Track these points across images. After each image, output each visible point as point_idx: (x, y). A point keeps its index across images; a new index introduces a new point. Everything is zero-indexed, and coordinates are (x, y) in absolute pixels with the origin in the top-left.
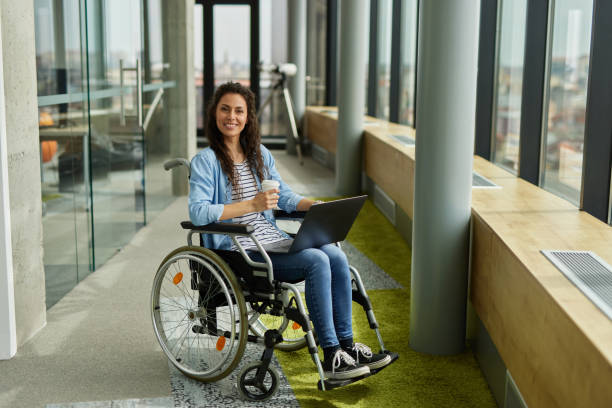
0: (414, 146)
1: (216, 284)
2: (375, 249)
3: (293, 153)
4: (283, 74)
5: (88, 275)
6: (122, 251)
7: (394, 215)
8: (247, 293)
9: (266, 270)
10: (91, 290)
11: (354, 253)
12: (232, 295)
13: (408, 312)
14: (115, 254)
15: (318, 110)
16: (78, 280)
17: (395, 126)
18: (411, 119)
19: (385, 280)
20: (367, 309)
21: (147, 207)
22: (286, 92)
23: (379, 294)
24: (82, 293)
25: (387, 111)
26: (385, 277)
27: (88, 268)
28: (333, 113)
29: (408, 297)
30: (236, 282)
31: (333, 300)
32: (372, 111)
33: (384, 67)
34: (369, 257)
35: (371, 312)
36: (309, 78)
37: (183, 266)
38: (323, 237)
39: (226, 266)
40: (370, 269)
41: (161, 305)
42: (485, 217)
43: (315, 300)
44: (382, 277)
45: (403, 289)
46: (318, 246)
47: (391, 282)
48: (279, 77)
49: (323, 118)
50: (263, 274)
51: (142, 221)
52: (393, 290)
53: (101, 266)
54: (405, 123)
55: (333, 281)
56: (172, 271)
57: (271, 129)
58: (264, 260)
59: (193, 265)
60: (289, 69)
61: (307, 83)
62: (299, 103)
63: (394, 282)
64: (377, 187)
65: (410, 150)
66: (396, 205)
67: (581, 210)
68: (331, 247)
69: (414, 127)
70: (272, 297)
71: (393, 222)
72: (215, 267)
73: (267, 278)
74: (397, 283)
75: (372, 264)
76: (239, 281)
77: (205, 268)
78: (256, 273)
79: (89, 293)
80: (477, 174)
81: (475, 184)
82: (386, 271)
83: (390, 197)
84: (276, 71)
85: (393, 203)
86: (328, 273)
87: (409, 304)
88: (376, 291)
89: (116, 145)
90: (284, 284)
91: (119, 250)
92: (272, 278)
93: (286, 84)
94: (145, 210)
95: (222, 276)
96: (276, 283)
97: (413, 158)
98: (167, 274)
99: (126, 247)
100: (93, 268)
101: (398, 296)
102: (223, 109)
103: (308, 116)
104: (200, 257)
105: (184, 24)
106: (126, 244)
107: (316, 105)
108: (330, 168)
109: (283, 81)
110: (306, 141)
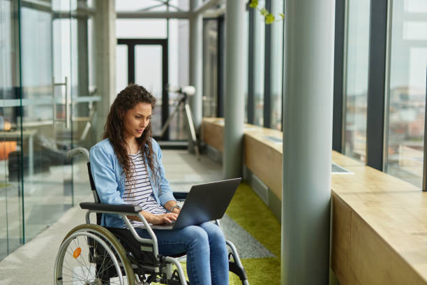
0: (281, 144)
1: (109, 258)
2: (253, 224)
3: (193, 152)
4: (185, 94)
5: (18, 247)
6: (51, 228)
7: (267, 196)
8: (135, 266)
9: (152, 245)
10: (18, 261)
11: (236, 228)
12: (122, 268)
13: (279, 277)
14: (44, 230)
15: (212, 120)
16: (8, 253)
17: (267, 130)
18: (279, 126)
19: (260, 250)
20: (242, 278)
21: (75, 193)
22: (187, 107)
23: (255, 262)
24: (10, 263)
25: (261, 121)
26: (261, 247)
27: (19, 242)
28: (221, 122)
29: (279, 265)
30: (125, 256)
31: (212, 272)
32: (251, 120)
33: (259, 96)
34: (248, 231)
35: (247, 281)
36: (205, 98)
37: (81, 242)
38: (202, 216)
39: (117, 243)
40: (248, 241)
41: (63, 277)
42: (343, 197)
43: (195, 272)
44: (258, 247)
45: (276, 258)
46: (199, 224)
47: (265, 252)
48: (182, 96)
49: (214, 126)
50: (149, 249)
51: (71, 203)
52: (266, 259)
53: (30, 240)
54: (275, 128)
55: (211, 255)
56: (73, 246)
57: (178, 136)
58: (149, 237)
59: (91, 241)
60: (189, 90)
61: (203, 102)
62: (197, 116)
63: (268, 251)
64: (254, 176)
65: (279, 146)
66: (269, 189)
67: (423, 191)
68: (210, 224)
69: (282, 130)
70: (157, 270)
71: (267, 203)
72: (108, 243)
73: (153, 253)
74: (270, 252)
75: (249, 236)
76: (128, 255)
77: (99, 244)
78: (143, 248)
79: (15, 264)
80: (334, 164)
81: (333, 171)
82: (262, 243)
83: (264, 183)
84: (180, 92)
85: (266, 188)
86: (207, 248)
87: (279, 271)
88: (253, 259)
89: (59, 147)
90: (168, 258)
91: (48, 227)
92: (157, 253)
93: (187, 101)
94: (73, 194)
95: (114, 252)
96: (161, 258)
97: (281, 152)
98: (69, 249)
99: (55, 224)
100: (23, 242)
101: (271, 263)
102: (137, 117)
103: (204, 125)
104: (96, 234)
105: (108, 54)
106: (55, 221)
107: (210, 117)
108: (219, 163)
109: (185, 99)
110: (202, 144)
